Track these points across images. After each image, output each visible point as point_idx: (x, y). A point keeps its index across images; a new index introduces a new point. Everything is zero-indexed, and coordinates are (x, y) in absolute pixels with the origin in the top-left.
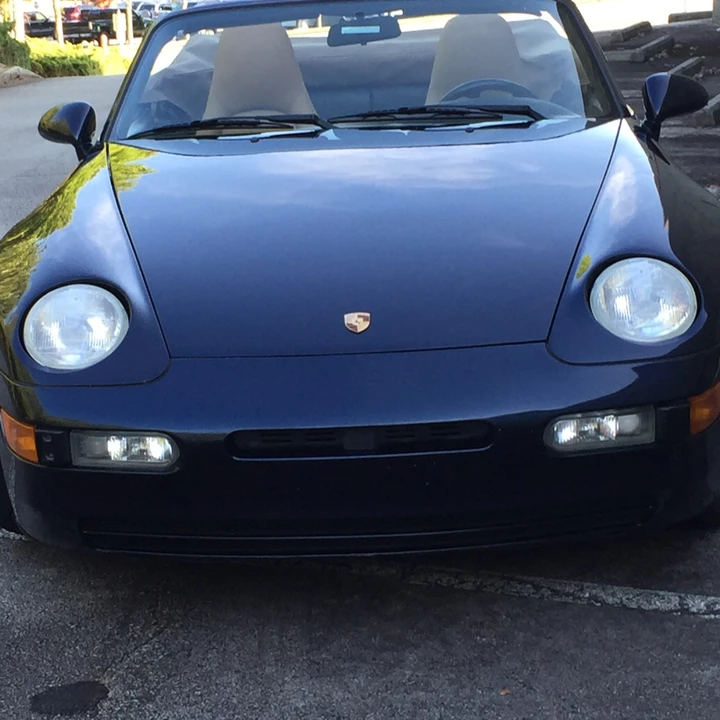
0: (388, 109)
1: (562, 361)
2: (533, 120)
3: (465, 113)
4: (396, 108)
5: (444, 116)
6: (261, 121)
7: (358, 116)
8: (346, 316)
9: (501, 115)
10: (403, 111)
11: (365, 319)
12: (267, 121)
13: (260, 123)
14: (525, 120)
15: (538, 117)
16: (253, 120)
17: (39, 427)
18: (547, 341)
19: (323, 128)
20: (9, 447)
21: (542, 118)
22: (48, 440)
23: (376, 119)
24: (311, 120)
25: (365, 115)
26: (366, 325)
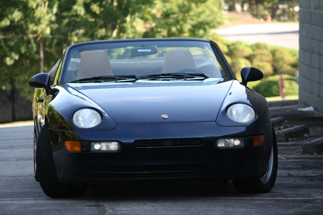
0: (158, 74)
1: (219, 125)
3: (183, 76)
5: (176, 77)
8: (161, 115)
9: (194, 76)
10: (162, 75)
11: (167, 116)
12: (118, 77)
13: (115, 78)
14: (203, 78)
15: (206, 77)
16: (114, 77)
17: (82, 141)
18: (215, 121)
19: (137, 79)
20: (68, 151)
21: (208, 78)
22: (84, 144)
23: (154, 77)
24: (133, 77)
25: (150, 76)
26: (168, 117)
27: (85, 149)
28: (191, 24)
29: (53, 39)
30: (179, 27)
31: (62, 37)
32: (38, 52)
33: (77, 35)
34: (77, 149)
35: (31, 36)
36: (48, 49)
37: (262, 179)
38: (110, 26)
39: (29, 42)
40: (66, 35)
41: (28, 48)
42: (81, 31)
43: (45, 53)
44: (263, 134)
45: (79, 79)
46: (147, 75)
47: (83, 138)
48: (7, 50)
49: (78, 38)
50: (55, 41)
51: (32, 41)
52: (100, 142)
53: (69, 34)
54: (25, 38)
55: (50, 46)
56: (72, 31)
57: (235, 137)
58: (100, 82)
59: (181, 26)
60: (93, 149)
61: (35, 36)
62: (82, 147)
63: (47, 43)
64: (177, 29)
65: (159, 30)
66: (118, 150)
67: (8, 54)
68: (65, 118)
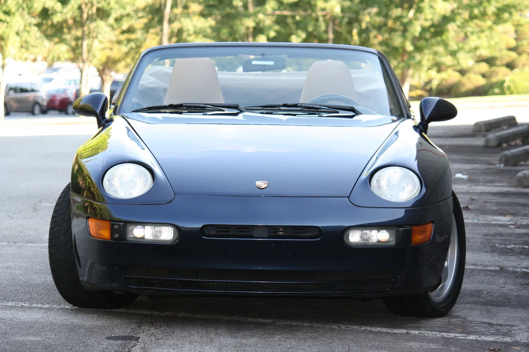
0: (277, 103)
1: (355, 205)
2: (355, 114)
3: (319, 108)
4: (282, 104)
5: (308, 110)
6: (208, 106)
7: (260, 107)
8: (256, 182)
9: (338, 111)
10: (285, 105)
11: (265, 184)
12: (211, 106)
13: (206, 107)
14: (351, 114)
15: (357, 113)
16: (203, 105)
17: (112, 221)
18: (348, 197)
19: (241, 112)
20: (92, 236)
21: (361, 114)
22: (116, 227)
23: (270, 109)
24: (235, 107)
25: (264, 107)
26: (266, 186)
27: (117, 236)
28: (495, 7)
29: (343, 17)
30: (482, 9)
31: (353, 15)
32: (326, 32)
33: (369, 14)
34: (106, 234)
35: (320, 13)
36: (337, 28)
37: (432, 295)
38: (406, 5)
39: (317, 20)
40: (357, 13)
41: (316, 26)
42: (374, 10)
43: (335, 32)
44: (433, 222)
45: (146, 107)
46: (259, 105)
47: (116, 216)
48: (293, 27)
49: (371, 17)
50: (346, 20)
51: (321, 19)
52: (143, 224)
53: (361, 12)
54: (314, 15)
55: (340, 25)
56: (365, 9)
57: (379, 226)
58: (181, 113)
59: (485, 8)
60: (131, 236)
61: (324, 13)
62: (113, 231)
63: (337, 22)
64: (480, 12)
65: (460, 11)
66: (174, 241)
67: (294, 31)
68: (92, 178)
